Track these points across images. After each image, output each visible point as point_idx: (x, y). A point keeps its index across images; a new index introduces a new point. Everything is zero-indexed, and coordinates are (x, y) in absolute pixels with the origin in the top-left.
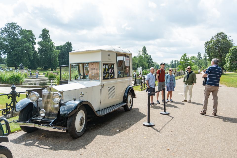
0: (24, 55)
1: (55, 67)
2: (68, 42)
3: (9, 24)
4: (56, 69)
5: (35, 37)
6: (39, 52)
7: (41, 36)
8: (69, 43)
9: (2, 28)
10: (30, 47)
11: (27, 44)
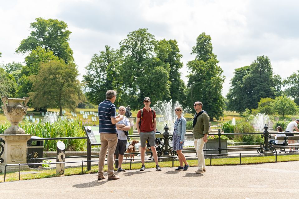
0: (153, 90)
1: (216, 113)
2: (263, 57)
3: (133, 32)
4: (218, 116)
5: (180, 53)
6: (190, 83)
7: (196, 49)
8: (265, 58)
9: (122, 42)
10: (165, 73)
11: (158, 68)
